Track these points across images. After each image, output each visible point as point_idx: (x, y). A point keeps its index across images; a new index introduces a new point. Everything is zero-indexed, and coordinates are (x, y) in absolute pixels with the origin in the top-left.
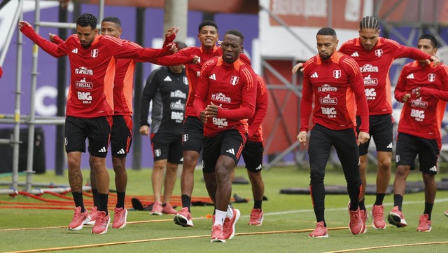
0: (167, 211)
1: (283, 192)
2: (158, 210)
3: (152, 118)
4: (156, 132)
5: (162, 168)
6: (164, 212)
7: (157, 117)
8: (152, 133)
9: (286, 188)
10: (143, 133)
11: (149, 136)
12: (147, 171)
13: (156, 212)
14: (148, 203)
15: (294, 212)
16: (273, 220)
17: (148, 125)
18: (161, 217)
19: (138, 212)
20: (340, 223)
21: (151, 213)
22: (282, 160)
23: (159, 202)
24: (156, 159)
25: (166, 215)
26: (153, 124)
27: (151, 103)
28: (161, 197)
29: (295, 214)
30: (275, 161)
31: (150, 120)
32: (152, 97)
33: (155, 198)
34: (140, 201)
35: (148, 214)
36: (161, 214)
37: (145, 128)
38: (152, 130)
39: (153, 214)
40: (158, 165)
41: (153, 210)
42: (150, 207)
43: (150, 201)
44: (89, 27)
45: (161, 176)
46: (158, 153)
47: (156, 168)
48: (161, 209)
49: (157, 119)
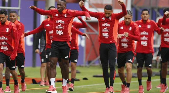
0: (46, 84)
1: (94, 76)
2: (43, 84)
3: (40, 46)
4: (42, 51)
5: (44, 66)
6: (45, 85)
7: (42, 46)
8: (40, 52)
9: (96, 74)
10: (37, 52)
11: (39, 53)
12: (38, 68)
13: (42, 85)
14: (38, 81)
15: (99, 84)
16: (90, 88)
17: (39, 49)
18: (44, 87)
19: (35, 85)
20: (117, 89)
21: (40, 85)
22: (94, 63)
23: (43, 80)
24: (42, 63)
25: (46, 86)
26: (41, 49)
27: (40, 40)
28: (44, 79)
29: (99, 85)
30: (91, 64)
31: (39, 47)
32: (40, 37)
33: (41, 79)
34: (36, 80)
35: (39, 85)
36: (44, 85)
37: (37, 50)
38: (40, 51)
39: (41, 86)
40: (43, 65)
41: (41, 84)
42: (40, 83)
43: (39, 80)
44: (4, 15)
45: (44, 70)
46: (43, 60)
47: (42, 67)
48: (44, 83)
49: (42, 47)
